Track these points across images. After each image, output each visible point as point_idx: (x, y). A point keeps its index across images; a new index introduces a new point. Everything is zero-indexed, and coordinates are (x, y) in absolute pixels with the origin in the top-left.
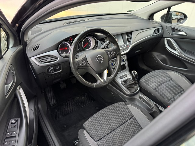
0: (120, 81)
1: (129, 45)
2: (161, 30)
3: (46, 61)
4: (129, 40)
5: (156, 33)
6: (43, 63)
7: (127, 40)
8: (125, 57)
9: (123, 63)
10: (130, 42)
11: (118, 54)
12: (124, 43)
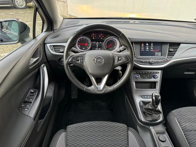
0: (138, 100)
1: (168, 59)
3: (59, 50)
4: (171, 54)
6: (56, 52)
7: (167, 52)
8: (159, 73)
9: (153, 80)
10: (172, 56)
11: (130, 62)
12: (161, 56)
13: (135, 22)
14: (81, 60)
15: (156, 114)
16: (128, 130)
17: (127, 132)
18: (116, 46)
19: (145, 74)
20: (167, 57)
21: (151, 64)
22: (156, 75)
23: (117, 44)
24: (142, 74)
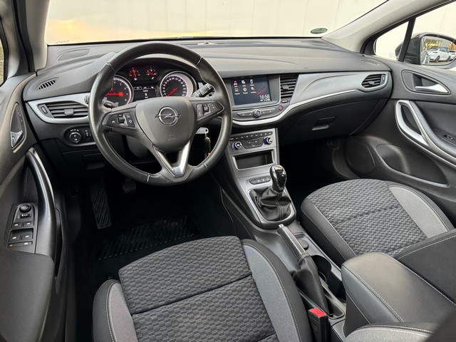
0: (246, 189)
1: (283, 105)
2: (386, 79)
3: (63, 113)
4: (287, 94)
5: (371, 86)
6: (55, 117)
8: (272, 133)
9: (264, 148)
10: (289, 99)
11: (225, 112)
12: (271, 100)
13: (207, 43)
14: (128, 119)
15: (282, 205)
16: (242, 243)
17: (242, 247)
18: (186, 91)
19: (250, 138)
20: (282, 102)
21: (256, 117)
22: (269, 137)
23: (186, 87)
24: (245, 139)
